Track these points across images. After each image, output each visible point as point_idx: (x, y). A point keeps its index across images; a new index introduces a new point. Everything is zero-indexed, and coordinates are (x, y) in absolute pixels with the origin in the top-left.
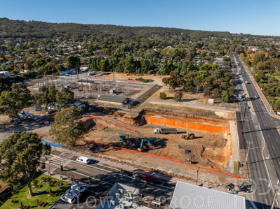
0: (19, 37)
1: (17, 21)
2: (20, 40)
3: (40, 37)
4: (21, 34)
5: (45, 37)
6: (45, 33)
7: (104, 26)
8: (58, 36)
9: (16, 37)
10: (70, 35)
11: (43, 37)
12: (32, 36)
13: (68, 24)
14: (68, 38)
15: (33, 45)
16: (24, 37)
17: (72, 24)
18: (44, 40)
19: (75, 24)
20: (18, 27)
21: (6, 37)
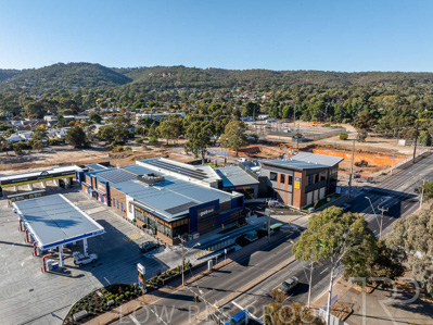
0: (194, 86)
1: (194, 69)
2: (194, 90)
3: (217, 87)
4: (196, 84)
5: (223, 87)
6: (224, 82)
7: (306, 73)
8: (240, 86)
9: (190, 87)
10: (254, 84)
11: (220, 87)
12: (209, 86)
13: (254, 71)
14: (251, 88)
15: (208, 95)
16: (198, 87)
17: (259, 70)
18: (222, 90)
19: (263, 71)
20: (194, 76)
21: (180, 87)
